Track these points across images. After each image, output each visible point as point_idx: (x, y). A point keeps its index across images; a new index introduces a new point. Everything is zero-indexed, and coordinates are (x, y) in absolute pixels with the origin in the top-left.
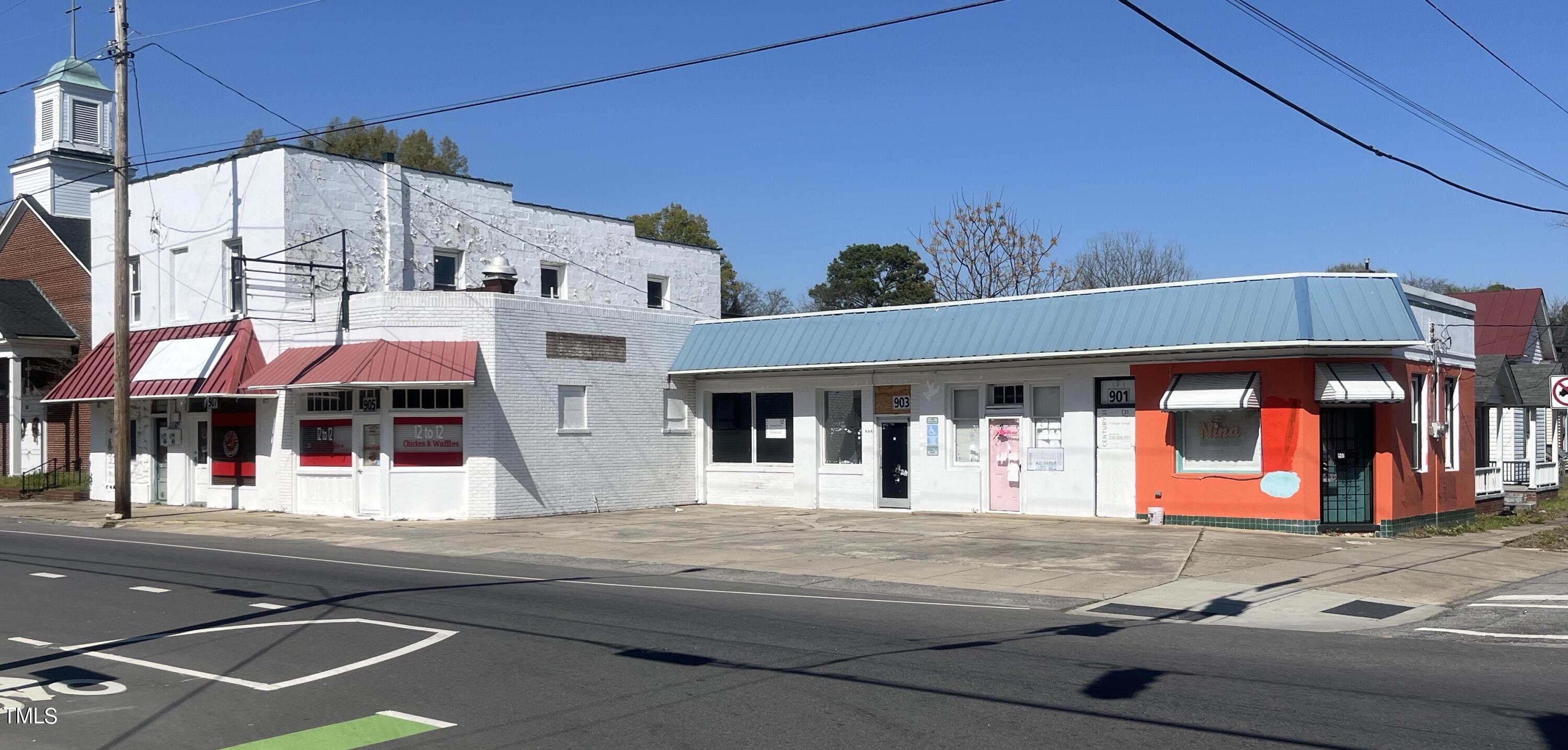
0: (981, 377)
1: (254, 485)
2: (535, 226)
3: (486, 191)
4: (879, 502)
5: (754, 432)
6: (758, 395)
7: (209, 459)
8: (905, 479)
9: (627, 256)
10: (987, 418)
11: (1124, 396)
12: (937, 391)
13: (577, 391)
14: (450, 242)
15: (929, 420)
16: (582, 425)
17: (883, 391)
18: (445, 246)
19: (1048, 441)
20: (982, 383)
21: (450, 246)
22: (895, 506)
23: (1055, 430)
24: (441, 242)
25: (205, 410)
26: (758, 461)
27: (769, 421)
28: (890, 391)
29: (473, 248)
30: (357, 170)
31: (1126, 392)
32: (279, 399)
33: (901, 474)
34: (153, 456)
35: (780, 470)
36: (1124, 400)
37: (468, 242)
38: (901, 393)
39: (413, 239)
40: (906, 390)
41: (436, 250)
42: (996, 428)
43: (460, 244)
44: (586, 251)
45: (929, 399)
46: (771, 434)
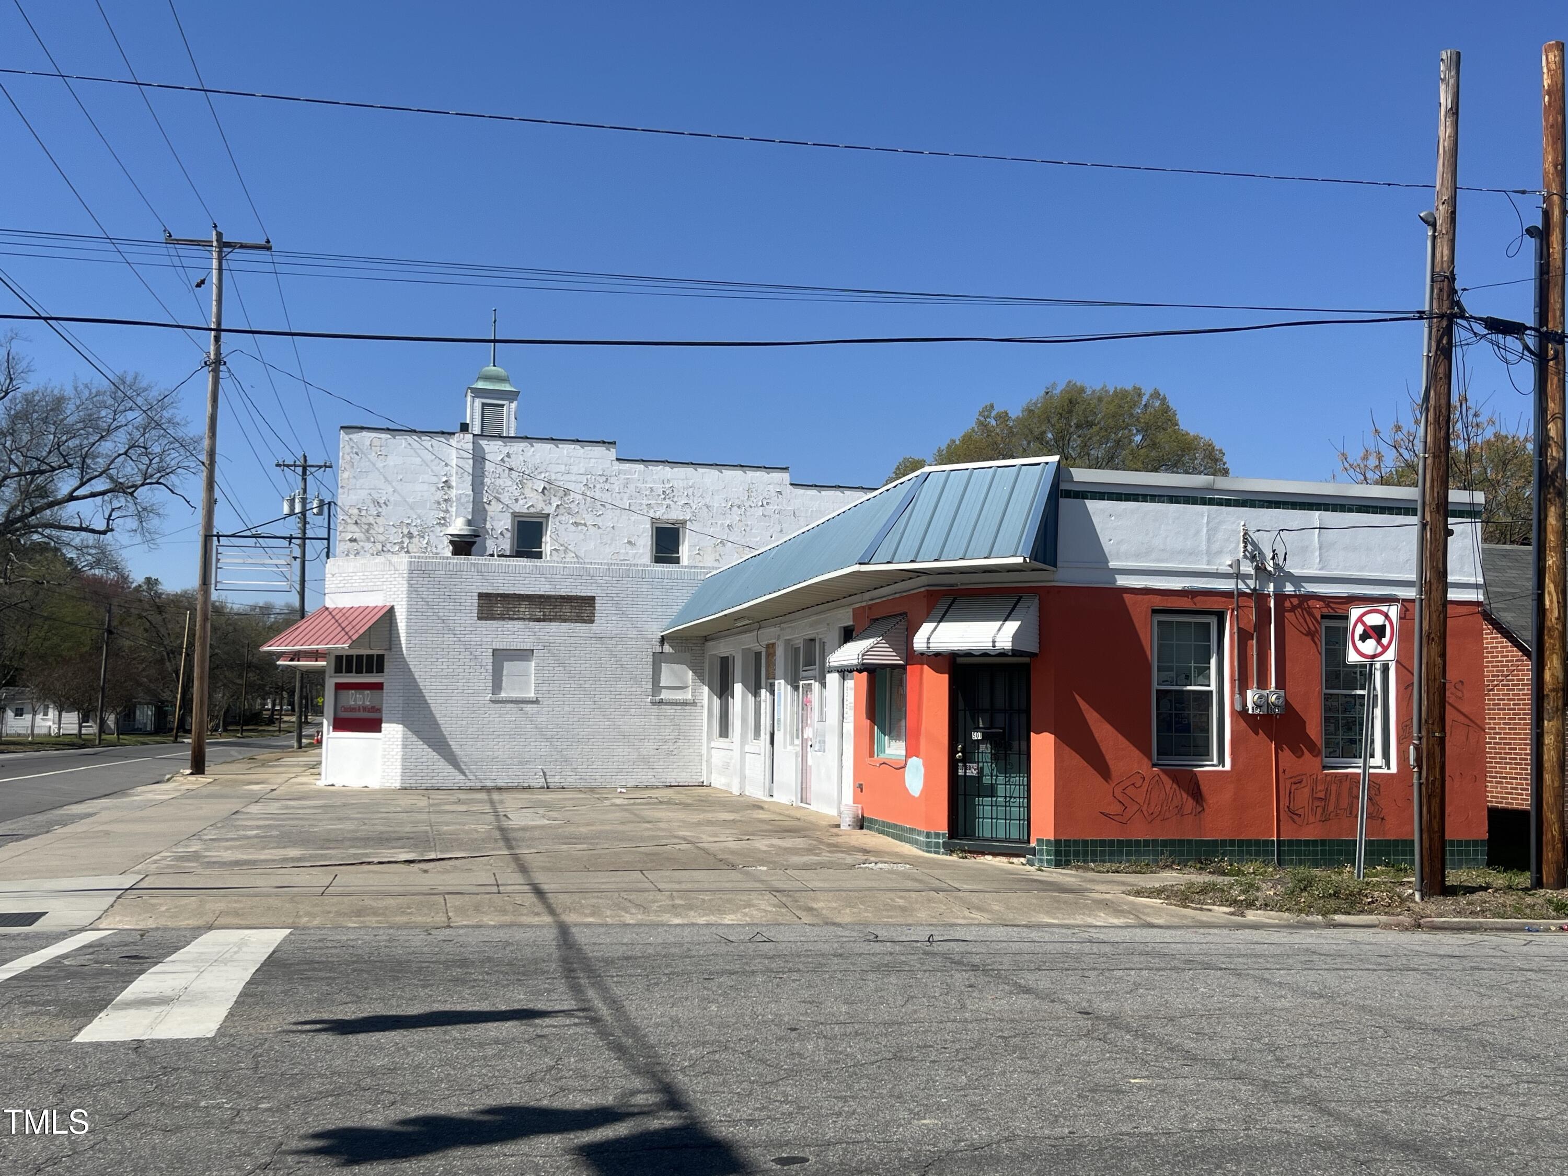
2: (644, 482)
3: (582, 451)
9: (776, 507)
13: (524, 655)
14: (532, 506)
16: (529, 692)
18: (526, 511)
21: (532, 510)
24: (521, 507)
29: (561, 510)
30: (423, 443)
37: (555, 505)
39: (486, 506)
41: (515, 515)
43: (545, 507)
44: (716, 505)
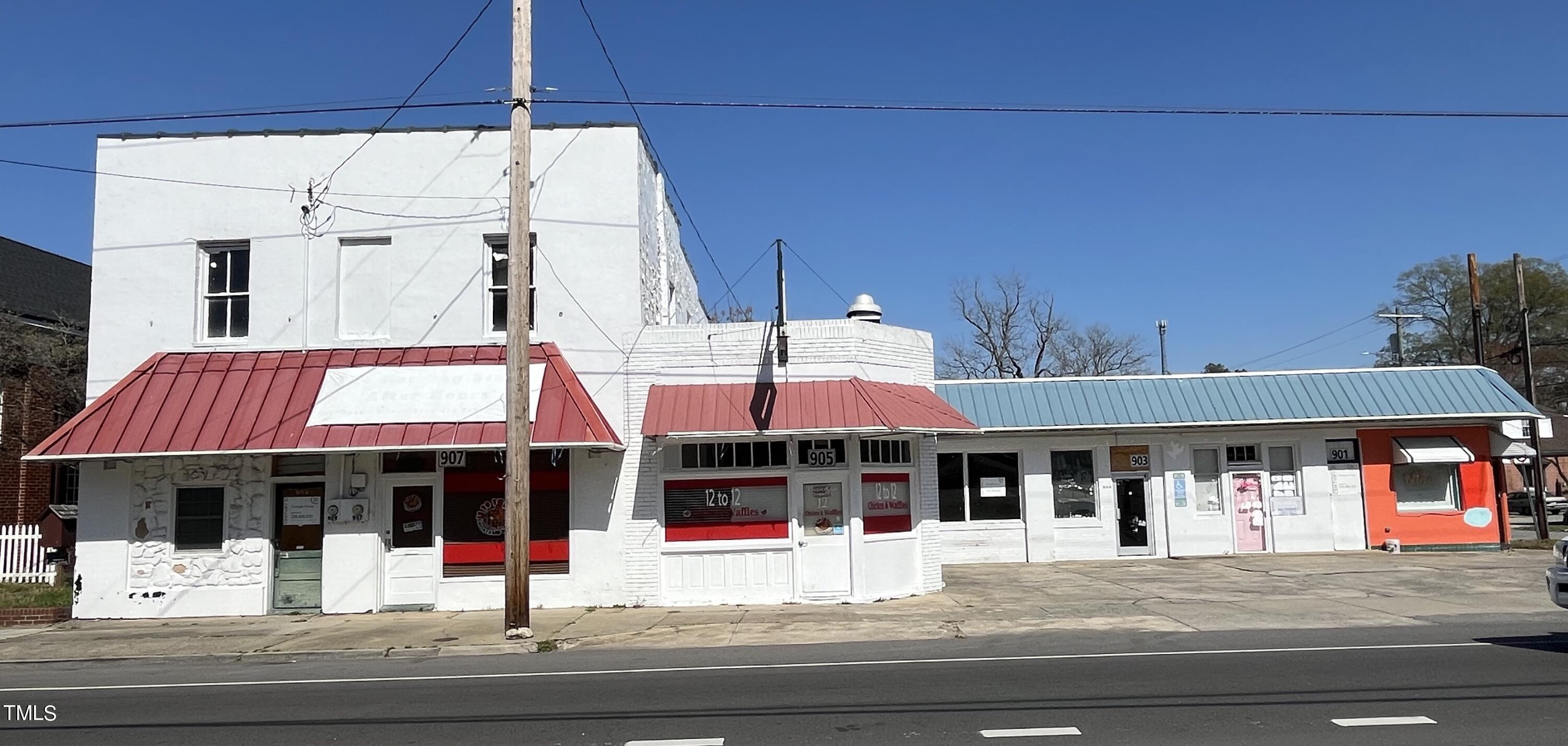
0: (1225, 439)
1: (567, 571)
4: (1118, 550)
5: (966, 490)
6: (971, 456)
7: (439, 540)
8: (1143, 530)
10: (1231, 473)
11: (1344, 454)
12: (1182, 450)
15: (1176, 476)
17: (1119, 451)
19: (1283, 491)
20: (1224, 442)
22: (1133, 552)
23: (1289, 482)
25: (433, 469)
26: (971, 519)
27: (983, 480)
28: (1126, 451)
31: (1346, 451)
32: (626, 453)
33: (1140, 524)
34: (272, 541)
35: (1004, 526)
36: (1344, 458)
38: (1139, 452)
40: (1145, 450)
42: (1240, 482)
45: (1175, 458)
46: (987, 492)
